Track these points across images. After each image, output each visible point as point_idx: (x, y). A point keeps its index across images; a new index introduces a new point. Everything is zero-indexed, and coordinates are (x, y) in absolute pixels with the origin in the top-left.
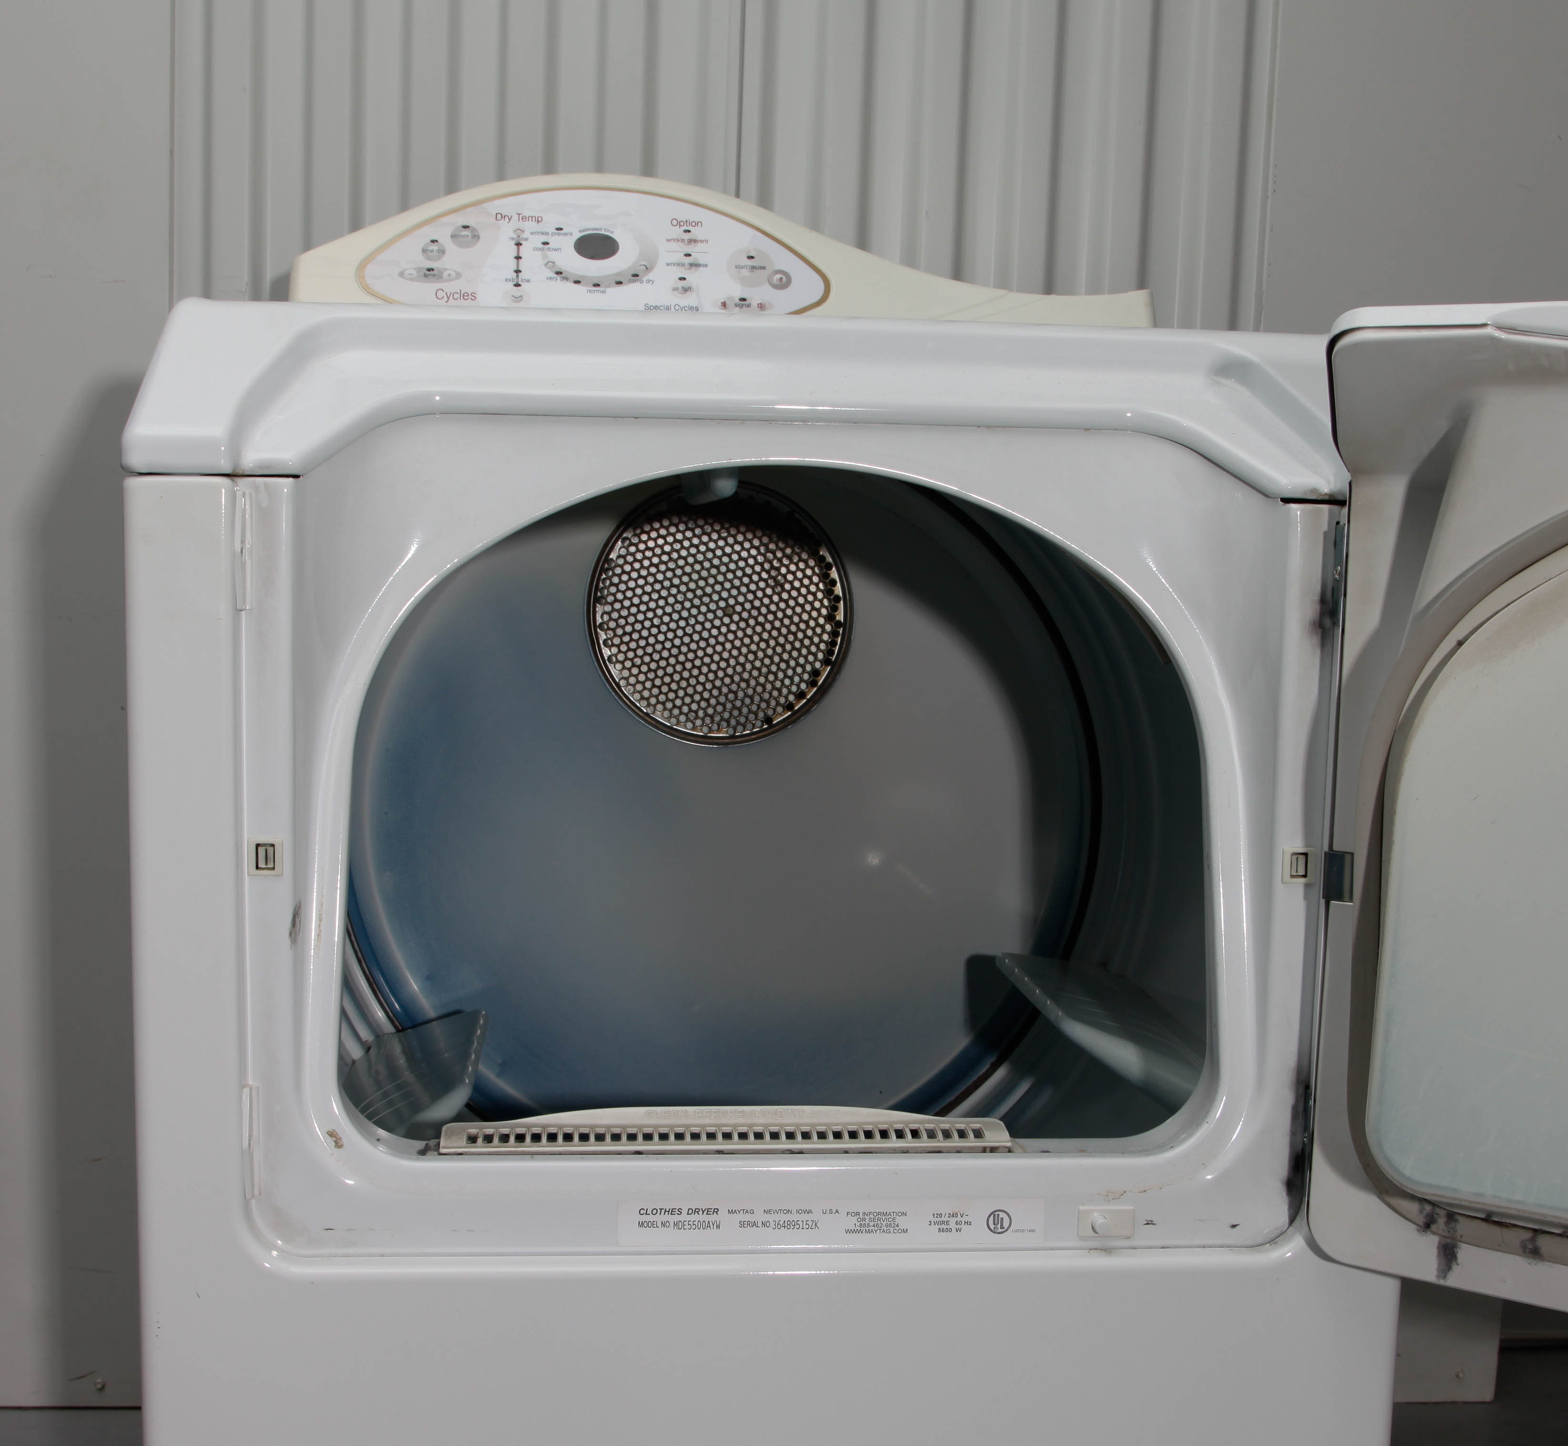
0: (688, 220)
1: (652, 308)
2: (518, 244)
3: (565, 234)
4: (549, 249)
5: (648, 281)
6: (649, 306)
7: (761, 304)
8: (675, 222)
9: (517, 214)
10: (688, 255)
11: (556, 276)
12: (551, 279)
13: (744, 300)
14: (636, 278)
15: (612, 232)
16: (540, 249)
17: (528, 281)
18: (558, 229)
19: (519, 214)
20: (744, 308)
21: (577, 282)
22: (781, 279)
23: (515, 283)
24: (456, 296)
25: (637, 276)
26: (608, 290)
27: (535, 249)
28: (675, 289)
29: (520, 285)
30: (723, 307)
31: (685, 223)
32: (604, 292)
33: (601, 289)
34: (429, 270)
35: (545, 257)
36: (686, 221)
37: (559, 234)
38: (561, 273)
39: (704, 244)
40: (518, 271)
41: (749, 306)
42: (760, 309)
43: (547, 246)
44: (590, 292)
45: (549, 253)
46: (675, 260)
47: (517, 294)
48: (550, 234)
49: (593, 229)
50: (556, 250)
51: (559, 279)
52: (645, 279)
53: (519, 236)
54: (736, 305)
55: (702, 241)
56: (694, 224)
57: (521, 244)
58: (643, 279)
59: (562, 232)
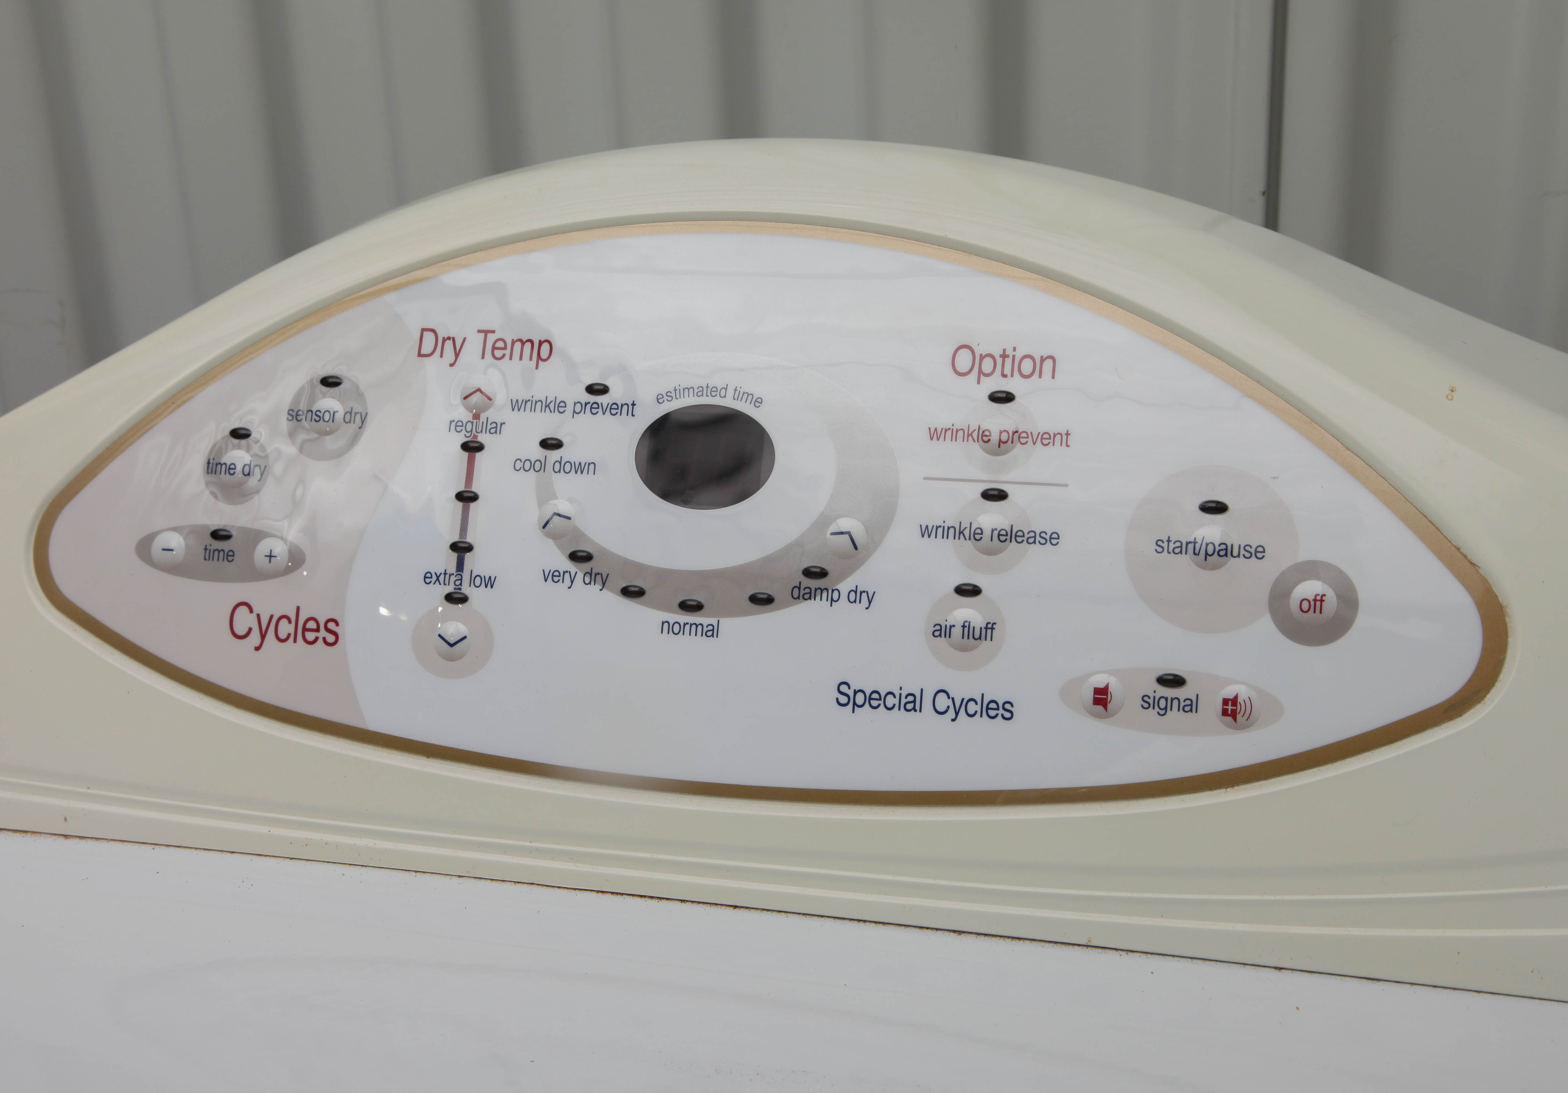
0: (1009, 352)
1: (860, 699)
2: (472, 448)
3: (615, 409)
4: (561, 467)
5: (856, 595)
6: (851, 693)
7: (1235, 701)
8: (964, 360)
9: (479, 331)
10: (995, 495)
11: (571, 567)
12: (554, 576)
13: (1174, 681)
14: (814, 583)
15: (758, 402)
16: (532, 466)
17: (490, 582)
18: (592, 389)
19: (486, 332)
20: (1174, 715)
21: (632, 593)
22: (1320, 600)
23: (450, 589)
24: (285, 629)
25: (822, 574)
26: (728, 624)
27: (524, 465)
28: (941, 631)
29: (464, 600)
30: (1100, 708)
31: (999, 361)
32: (712, 632)
33: (705, 621)
34: (218, 535)
35: (545, 495)
36: (1004, 356)
37: (594, 408)
38: (588, 558)
39: (1056, 450)
40: (461, 549)
41: (1191, 706)
42: (1230, 719)
43: (554, 455)
44: (671, 630)
45: (564, 483)
46: (949, 515)
47: (453, 629)
48: (569, 409)
49: (701, 391)
50: (579, 468)
51: (580, 576)
52: (845, 587)
53: (476, 417)
54: (1147, 703)
55: (1047, 439)
56: (1027, 367)
57: (480, 448)
58: (840, 587)
59: (603, 399)
